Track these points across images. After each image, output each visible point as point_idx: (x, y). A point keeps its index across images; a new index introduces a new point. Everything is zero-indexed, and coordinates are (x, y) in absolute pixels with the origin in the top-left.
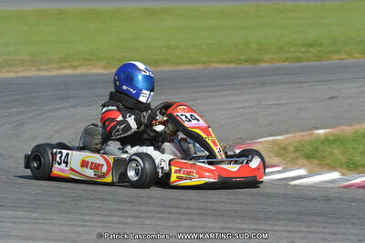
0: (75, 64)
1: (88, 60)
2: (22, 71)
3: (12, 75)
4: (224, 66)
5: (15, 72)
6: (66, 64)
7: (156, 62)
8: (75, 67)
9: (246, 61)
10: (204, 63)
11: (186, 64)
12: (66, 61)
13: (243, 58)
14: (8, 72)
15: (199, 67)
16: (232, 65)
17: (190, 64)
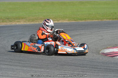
0: (58, 19)
1: (63, 18)
2: (41, 21)
3: (38, 23)
4: (108, 20)
5: (38, 22)
6: (55, 20)
7: (85, 19)
8: (58, 20)
9: (115, 19)
10: (101, 19)
11: (95, 19)
12: (55, 18)
13: (114, 17)
14: (36, 22)
15: (100, 20)
16: (111, 20)
17: (97, 19)
